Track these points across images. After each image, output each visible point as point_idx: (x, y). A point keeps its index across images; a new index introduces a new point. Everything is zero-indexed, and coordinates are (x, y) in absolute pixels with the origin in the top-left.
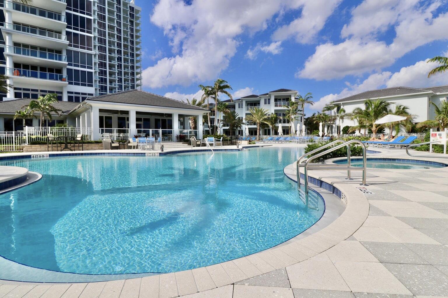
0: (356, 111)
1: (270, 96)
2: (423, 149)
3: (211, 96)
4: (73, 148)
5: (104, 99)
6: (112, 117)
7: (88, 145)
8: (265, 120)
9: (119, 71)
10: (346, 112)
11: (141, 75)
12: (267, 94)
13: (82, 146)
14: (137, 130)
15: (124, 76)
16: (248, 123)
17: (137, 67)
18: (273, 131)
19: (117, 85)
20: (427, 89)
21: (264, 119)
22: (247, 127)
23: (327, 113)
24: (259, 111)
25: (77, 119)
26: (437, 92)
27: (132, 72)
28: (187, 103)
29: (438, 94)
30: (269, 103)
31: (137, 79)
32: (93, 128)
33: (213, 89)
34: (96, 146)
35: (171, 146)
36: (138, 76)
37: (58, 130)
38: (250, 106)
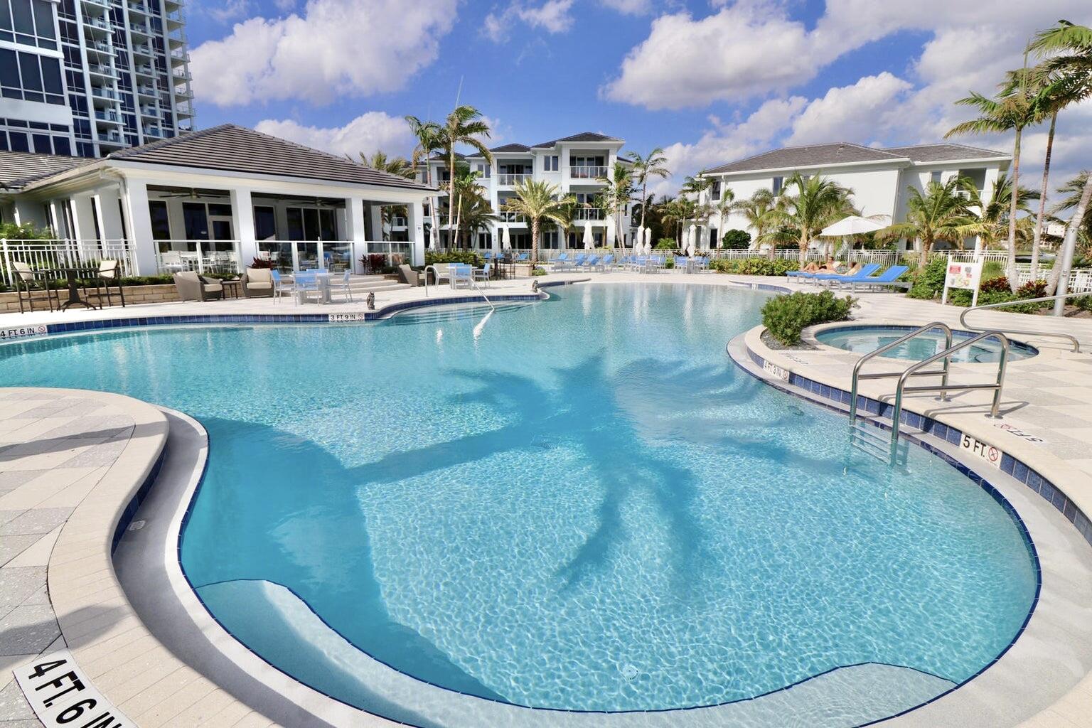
0: (758, 197)
1: (560, 150)
2: (924, 296)
3: (434, 150)
4: (96, 300)
5: (156, 155)
6: (165, 202)
7: (133, 289)
8: (551, 210)
9: (118, 52)
10: (736, 199)
11: (186, 68)
12: (552, 144)
13: (121, 294)
14: (258, 245)
15: (137, 70)
16: (503, 217)
17: (174, 44)
18: (566, 238)
19: (117, 96)
20: (895, 151)
21: (550, 208)
22: (506, 226)
23: (691, 197)
24: (536, 189)
25: (53, 207)
26: (916, 160)
27: (159, 57)
28: (363, 163)
29: (918, 163)
30: (555, 168)
31: (177, 81)
32: (134, 239)
33: (443, 132)
34: (155, 291)
35: (359, 287)
36: (178, 71)
37: (32, 248)
38: (509, 173)
